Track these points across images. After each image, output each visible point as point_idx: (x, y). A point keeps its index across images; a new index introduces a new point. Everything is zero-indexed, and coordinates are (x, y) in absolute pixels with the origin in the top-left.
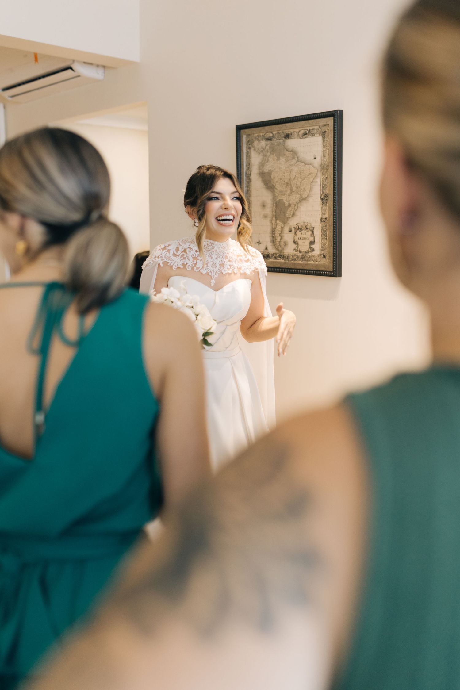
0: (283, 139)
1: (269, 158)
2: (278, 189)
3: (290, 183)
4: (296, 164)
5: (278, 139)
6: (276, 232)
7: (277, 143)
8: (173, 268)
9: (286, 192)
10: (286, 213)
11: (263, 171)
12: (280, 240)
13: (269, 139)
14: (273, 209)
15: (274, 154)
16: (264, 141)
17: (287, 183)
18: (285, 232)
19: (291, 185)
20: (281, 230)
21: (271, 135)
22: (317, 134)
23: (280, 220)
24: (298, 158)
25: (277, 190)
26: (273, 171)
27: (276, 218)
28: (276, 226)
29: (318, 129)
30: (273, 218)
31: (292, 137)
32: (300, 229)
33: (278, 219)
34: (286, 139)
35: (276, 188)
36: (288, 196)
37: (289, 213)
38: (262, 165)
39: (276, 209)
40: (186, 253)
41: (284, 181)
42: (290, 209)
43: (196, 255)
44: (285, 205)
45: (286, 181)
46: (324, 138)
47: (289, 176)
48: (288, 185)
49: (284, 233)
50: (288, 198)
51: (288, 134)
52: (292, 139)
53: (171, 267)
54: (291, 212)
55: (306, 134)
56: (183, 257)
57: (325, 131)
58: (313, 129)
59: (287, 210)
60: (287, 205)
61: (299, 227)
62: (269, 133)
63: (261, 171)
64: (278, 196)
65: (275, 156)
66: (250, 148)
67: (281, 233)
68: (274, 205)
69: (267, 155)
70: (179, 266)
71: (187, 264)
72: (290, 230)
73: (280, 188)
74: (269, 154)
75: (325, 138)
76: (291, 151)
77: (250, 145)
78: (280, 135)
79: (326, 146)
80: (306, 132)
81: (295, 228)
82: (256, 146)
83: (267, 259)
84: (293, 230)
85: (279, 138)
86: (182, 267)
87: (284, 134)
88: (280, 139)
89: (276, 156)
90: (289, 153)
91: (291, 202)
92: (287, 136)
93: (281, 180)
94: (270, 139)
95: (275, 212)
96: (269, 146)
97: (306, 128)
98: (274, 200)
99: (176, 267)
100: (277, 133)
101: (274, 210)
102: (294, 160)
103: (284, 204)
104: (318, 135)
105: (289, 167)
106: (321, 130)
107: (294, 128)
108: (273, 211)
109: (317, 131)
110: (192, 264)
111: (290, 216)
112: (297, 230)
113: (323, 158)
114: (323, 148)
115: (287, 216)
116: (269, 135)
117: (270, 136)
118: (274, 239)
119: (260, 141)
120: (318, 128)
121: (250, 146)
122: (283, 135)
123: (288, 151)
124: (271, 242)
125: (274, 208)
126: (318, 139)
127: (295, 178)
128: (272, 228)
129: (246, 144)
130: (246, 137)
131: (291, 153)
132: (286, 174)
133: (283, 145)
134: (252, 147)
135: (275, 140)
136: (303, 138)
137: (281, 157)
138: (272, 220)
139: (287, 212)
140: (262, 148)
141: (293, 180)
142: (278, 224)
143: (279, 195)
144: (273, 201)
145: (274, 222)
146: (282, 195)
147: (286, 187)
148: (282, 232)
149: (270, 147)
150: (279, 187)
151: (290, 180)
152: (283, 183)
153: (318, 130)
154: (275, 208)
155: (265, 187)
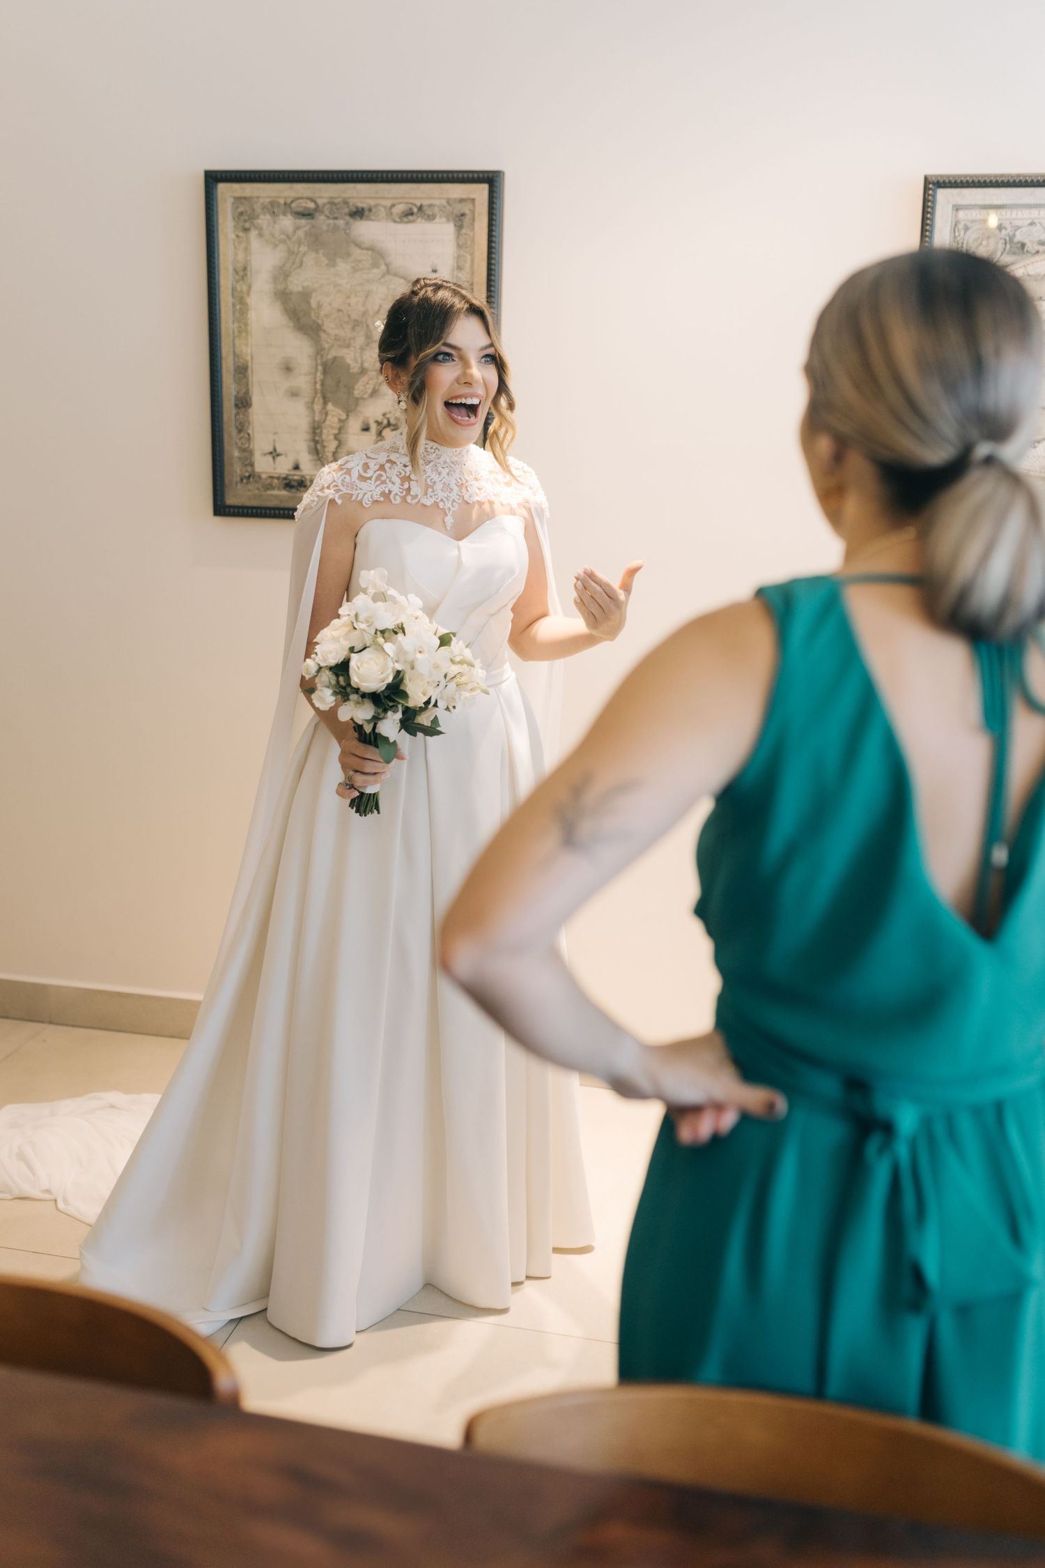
0: (345, 219)
1: (305, 259)
2: (333, 332)
3: (366, 322)
4: (382, 280)
5: (331, 217)
6: (325, 431)
7: (329, 225)
8: (364, 504)
9: (352, 342)
10: (353, 389)
11: (286, 289)
12: (337, 448)
13: (307, 214)
14: (315, 378)
15: (321, 252)
16: (290, 217)
17: (355, 321)
18: (351, 430)
19: (368, 326)
20: (338, 425)
21: (312, 205)
22: (441, 217)
23: (336, 404)
24: (387, 265)
25: (328, 334)
26: (315, 290)
27: (324, 398)
28: (324, 416)
29: (444, 207)
30: (316, 399)
31: (373, 218)
32: (394, 425)
33: (330, 401)
34: (355, 219)
35: (324, 331)
36: (359, 351)
37: (362, 388)
38: (282, 274)
39: (324, 379)
40: (385, 472)
41: (349, 316)
42: (365, 379)
43: (406, 473)
44: (351, 371)
45: (354, 316)
46: (459, 227)
47: (363, 305)
48: (358, 326)
49: (347, 433)
50: (358, 355)
51: (360, 209)
52: (371, 220)
53: (360, 502)
54: (368, 386)
55: (412, 214)
56: (380, 480)
57: (462, 212)
58: (430, 206)
59: (356, 382)
60: (355, 368)
61: (389, 422)
62: (305, 200)
63: (280, 287)
64: (329, 349)
65: (321, 255)
66: (246, 230)
67: (339, 433)
68: (320, 368)
69: (298, 252)
70: (375, 499)
71: (390, 492)
72: (365, 427)
73: (337, 332)
74: (303, 249)
75: (463, 228)
76: (368, 249)
77: (245, 221)
78: (337, 209)
79: (466, 247)
80: (411, 209)
81: (378, 423)
82: (264, 227)
83: (298, 490)
84: (374, 427)
85: (336, 215)
86: (382, 499)
87: (348, 207)
88: (336, 218)
89: (324, 255)
90: (365, 252)
91: (366, 365)
92: (358, 213)
93: (341, 313)
94: (309, 215)
95: (322, 385)
96: (306, 231)
97: (412, 201)
98: (319, 357)
99: (369, 501)
100: (329, 203)
101: (318, 380)
102: (375, 271)
103: (348, 367)
104: (444, 220)
105: (361, 284)
106: (453, 209)
107: (378, 196)
108: (316, 383)
109: (442, 210)
110: (401, 490)
111: (366, 396)
112: (384, 428)
113: (455, 272)
114: (456, 250)
115: (356, 396)
116: (304, 205)
117: (306, 208)
118: (319, 447)
119: (278, 216)
120: (445, 204)
121: (247, 225)
122: (347, 210)
123: (362, 249)
124: (309, 453)
125: (319, 376)
126: (444, 230)
127: (379, 310)
128: (314, 421)
129: (234, 218)
130: (233, 204)
131: (370, 252)
132: (353, 300)
133: (346, 233)
134: (252, 230)
135: (323, 217)
136: (401, 222)
137: (338, 260)
138: (313, 402)
139: (356, 387)
140: (283, 232)
141: (374, 316)
142: (329, 413)
143: (333, 346)
144: (316, 360)
145: (317, 407)
146: (340, 346)
147: (353, 329)
148: (343, 431)
149: (307, 234)
150: (332, 329)
151: (365, 313)
152: (346, 319)
153: (442, 208)
154: (322, 377)
155: (291, 324)
